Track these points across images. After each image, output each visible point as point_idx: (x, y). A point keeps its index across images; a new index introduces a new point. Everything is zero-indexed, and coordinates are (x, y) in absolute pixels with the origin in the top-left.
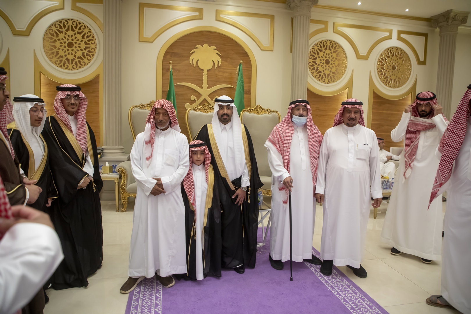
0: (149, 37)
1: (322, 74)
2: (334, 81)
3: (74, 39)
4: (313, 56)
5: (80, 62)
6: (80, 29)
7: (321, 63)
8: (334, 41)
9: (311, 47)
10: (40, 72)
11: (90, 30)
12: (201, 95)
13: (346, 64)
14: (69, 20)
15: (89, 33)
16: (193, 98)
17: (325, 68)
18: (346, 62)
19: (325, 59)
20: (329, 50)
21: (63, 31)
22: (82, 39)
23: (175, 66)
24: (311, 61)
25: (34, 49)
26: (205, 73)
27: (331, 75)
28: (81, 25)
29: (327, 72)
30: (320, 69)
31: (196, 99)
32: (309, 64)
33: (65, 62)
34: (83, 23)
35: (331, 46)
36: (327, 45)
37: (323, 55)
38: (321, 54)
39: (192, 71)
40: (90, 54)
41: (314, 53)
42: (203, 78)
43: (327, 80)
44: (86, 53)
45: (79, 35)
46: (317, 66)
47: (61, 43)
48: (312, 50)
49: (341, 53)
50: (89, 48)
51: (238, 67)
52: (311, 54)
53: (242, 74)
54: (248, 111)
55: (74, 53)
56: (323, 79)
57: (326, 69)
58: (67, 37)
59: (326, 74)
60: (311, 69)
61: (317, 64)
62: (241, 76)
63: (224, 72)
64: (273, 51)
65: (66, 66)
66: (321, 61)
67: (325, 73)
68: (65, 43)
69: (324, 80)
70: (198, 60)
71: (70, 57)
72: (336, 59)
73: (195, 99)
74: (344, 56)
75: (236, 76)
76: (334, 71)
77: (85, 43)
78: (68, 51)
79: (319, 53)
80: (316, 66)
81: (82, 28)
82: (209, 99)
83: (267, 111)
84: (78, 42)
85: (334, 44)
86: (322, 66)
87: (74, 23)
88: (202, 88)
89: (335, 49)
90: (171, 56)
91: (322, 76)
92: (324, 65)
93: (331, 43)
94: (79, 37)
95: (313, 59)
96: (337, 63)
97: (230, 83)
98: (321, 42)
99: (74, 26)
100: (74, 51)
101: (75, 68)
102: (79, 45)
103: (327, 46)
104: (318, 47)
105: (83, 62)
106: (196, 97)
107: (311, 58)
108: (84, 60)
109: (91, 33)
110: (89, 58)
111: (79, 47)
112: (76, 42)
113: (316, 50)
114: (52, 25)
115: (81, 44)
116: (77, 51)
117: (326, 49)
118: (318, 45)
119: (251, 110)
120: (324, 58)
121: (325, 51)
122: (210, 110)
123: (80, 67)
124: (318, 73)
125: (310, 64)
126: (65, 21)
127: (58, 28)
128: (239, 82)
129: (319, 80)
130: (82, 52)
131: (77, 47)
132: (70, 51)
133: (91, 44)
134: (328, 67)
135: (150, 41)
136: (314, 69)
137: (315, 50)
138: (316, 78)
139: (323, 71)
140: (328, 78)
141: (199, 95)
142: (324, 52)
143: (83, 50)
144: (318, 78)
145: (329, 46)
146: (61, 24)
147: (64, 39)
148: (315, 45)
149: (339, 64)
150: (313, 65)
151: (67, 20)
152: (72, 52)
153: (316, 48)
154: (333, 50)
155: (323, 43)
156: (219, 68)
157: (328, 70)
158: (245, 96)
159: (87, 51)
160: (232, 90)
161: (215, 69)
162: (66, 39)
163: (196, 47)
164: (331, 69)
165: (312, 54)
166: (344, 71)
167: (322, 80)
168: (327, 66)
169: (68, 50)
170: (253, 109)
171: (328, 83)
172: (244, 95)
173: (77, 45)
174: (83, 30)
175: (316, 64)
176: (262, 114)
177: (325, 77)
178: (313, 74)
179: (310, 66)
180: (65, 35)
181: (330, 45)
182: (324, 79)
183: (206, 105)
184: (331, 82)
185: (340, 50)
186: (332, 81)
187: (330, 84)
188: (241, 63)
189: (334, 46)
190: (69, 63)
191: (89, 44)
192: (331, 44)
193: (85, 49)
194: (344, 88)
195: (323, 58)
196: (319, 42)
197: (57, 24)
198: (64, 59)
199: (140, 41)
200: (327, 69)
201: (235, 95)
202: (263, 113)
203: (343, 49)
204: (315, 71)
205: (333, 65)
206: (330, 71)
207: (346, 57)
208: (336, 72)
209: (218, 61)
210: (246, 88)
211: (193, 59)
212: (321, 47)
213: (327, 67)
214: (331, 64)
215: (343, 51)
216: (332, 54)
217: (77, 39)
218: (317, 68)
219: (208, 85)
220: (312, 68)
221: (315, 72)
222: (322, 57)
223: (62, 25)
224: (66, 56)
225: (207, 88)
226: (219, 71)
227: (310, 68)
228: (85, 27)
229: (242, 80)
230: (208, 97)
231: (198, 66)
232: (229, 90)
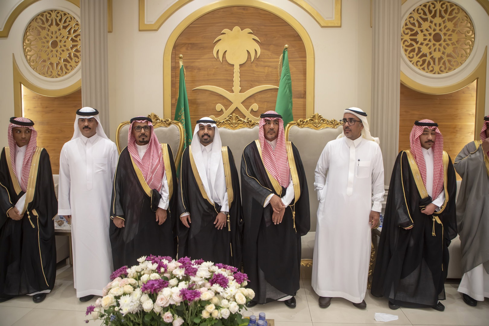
0: (153, 23)
1: (428, 58)
2: (450, 69)
3: (58, 37)
4: (412, 30)
5: (65, 65)
6: (65, 22)
7: (425, 40)
8: (449, 2)
9: (407, 16)
10: (21, 83)
11: (77, 22)
12: (231, 103)
13: (473, 38)
14: (52, 11)
15: (76, 26)
16: (219, 107)
17: (433, 48)
18: (473, 36)
19: (433, 33)
20: (440, 18)
21: (45, 27)
22: (68, 36)
23: (193, 62)
24: (407, 37)
25: (13, 54)
26: (237, 69)
27: (445, 58)
28: (66, 16)
29: (437, 55)
30: (425, 50)
31: (224, 109)
32: (404, 43)
33: (48, 67)
34: (69, 14)
35: (443, 10)
36: (435, 9)
37: (430, 27)
38: (425, 25)
39: (217, 68)
40: (78, 54)
41: (414, 24)
42: (233, 77)
43: (437, 68)
44: (74, 54)
45: (64, 29)
46: (418, 45)
47: (44, 43)
48: (410, 19)
49: (463, 20)
50: (76, 46)
51: (282, 55)
52: (407, 27)
53: (287, 66)
54: (298, 125)
55: (58, 54)
56: (430, 66)
57: (435, 50)
58: (50, 33)
59: (435, 58)
60: (408, 52)
61: (419, 43)
62: (287, 69)
63: (266, 66)
64: (340, 27)
65: (49, 73)
66: (425, 37)
67: (432, 57)
68: (48, 42)
69: (431, 69)
70: (226, 51)
71: (55, 60)
72: (453, 31)
73: (222, 109)
74: (469, 25)
75: (279, 69)
76: (449, 53)
77: (72, 40)
78: (52, 53)
79: (422, 24)
80: (416, 46)
81: (67, 21)
82: (242, 108)
83: (332, 122)
84: (63, 40)
85: (449, 7)
86: (427, 45)
87: (58, 15)
88: (232, 91)
89: (451, 14)
90: (187, 49)
91: (429, 62)
92: (431, 44)
93: (444, 6)
94: (65, 32)
95: (411, 35)
96: (455, 37)
98: (425, 6)
99: (58, 19)
100: (58, 52)
101: (60, 74)
102: (65, 44)
103: (436, 11)
104: (420, 14)
105: (71, 66)
106: (224, 105)
107: (408, 34)
108: (70, 63)
109: (78, 26)
110: (77, 60)
111: (65, 46)
112: (61, 39)
113: (416, 20)
114: (33, 20)
115: (66, 42)
116: (62, 52)
117: (434, 16)
118: (420, 11)
119: (304, 122)
120: (431, 31)
121: (432, 19)
122: (240, 125)
123: (66, 73)
124: (420, 57)
125: (406, 43)
126: (47, 14)
127: (40, 24)
128: (284, 78)
129: (424, 69)
130: (68, 52)
131: (62, 46)
132: (54, 52)
133: (78, 41)
134: (440, 47)
135: (154, 29)
136: (413, 50)
137: (414, 20)
138: (417, 65)
139: (430, 53)
140: (439, 64)
141: (227, 103)
142: (431, 22)
143: (69, 50)
144: (421, 66)
145: (440, 11)
146: (43, 17)
147: (47, 36)
148: (414, 10)
149: (458, 39)
150: (411, 45)
151: (50, 12)
152: (56, 53)
153: (416, 16)
154: (447, 16)
155: (429, 7)
156: (257, 60)
157: (439, 50)
159: (75, 51)
161: (252, 63)
162: (49, 36)
163: (222, 32)
164: (445, 48)
165: (410, 26)
166: (468, 51)
167: (428, 69)
168: (437, 44)
169: (52, 51)
170: (307, 121)
171: (439, 73)
172: (297, 99)
173: (62, 44)
174: (69, 23)
175: (417, 43)
176: (322, 128)
177: (434, 64)
178: (411, 60)
179: (406, 46)
180: (48, 32)
181: (441, 9)
182: (432, 67)
183: (234, 118)
184: (445, 71)
185: (460, 15)
186: (447, 69)
187: (443, 75)
188: (286, 49)
189: (449, 10)
190: (53, 69)
191: (76, 41)
192: (443, 8)
193: (72, 48)
194: (469, 81)
195: (429, 32)
196: (420, 6)
197: (38, 18)
198: (48, 63)
199: (140, 31)
200: (437, 50)
202: (324, 127)
203: (467, 14)
204: (415, 54)
205: (449, 42)
206: (443, 53)
207: (473, 26)
208: (453, 54)
209: (255, 50)
210: (300, 89)
211: (218, 51)
212: (425, 14)
213: (437, 46)
214: (445, 41)
215: (466, 18)
216: (445, 24)
217: (62, 36)
218: (419, 49)
219: (240, 88)
220: (410, 49)
221: (415, 56)
222: (427, 30)
223: (44, 19)
224: (49, 59)
225: (240, 92)
226: (257, 66)
227: (406, 50)
228: (71, 18)
229: (288, 75)
230: (241, 104)
231: (226, 61)
232: (272, 93)
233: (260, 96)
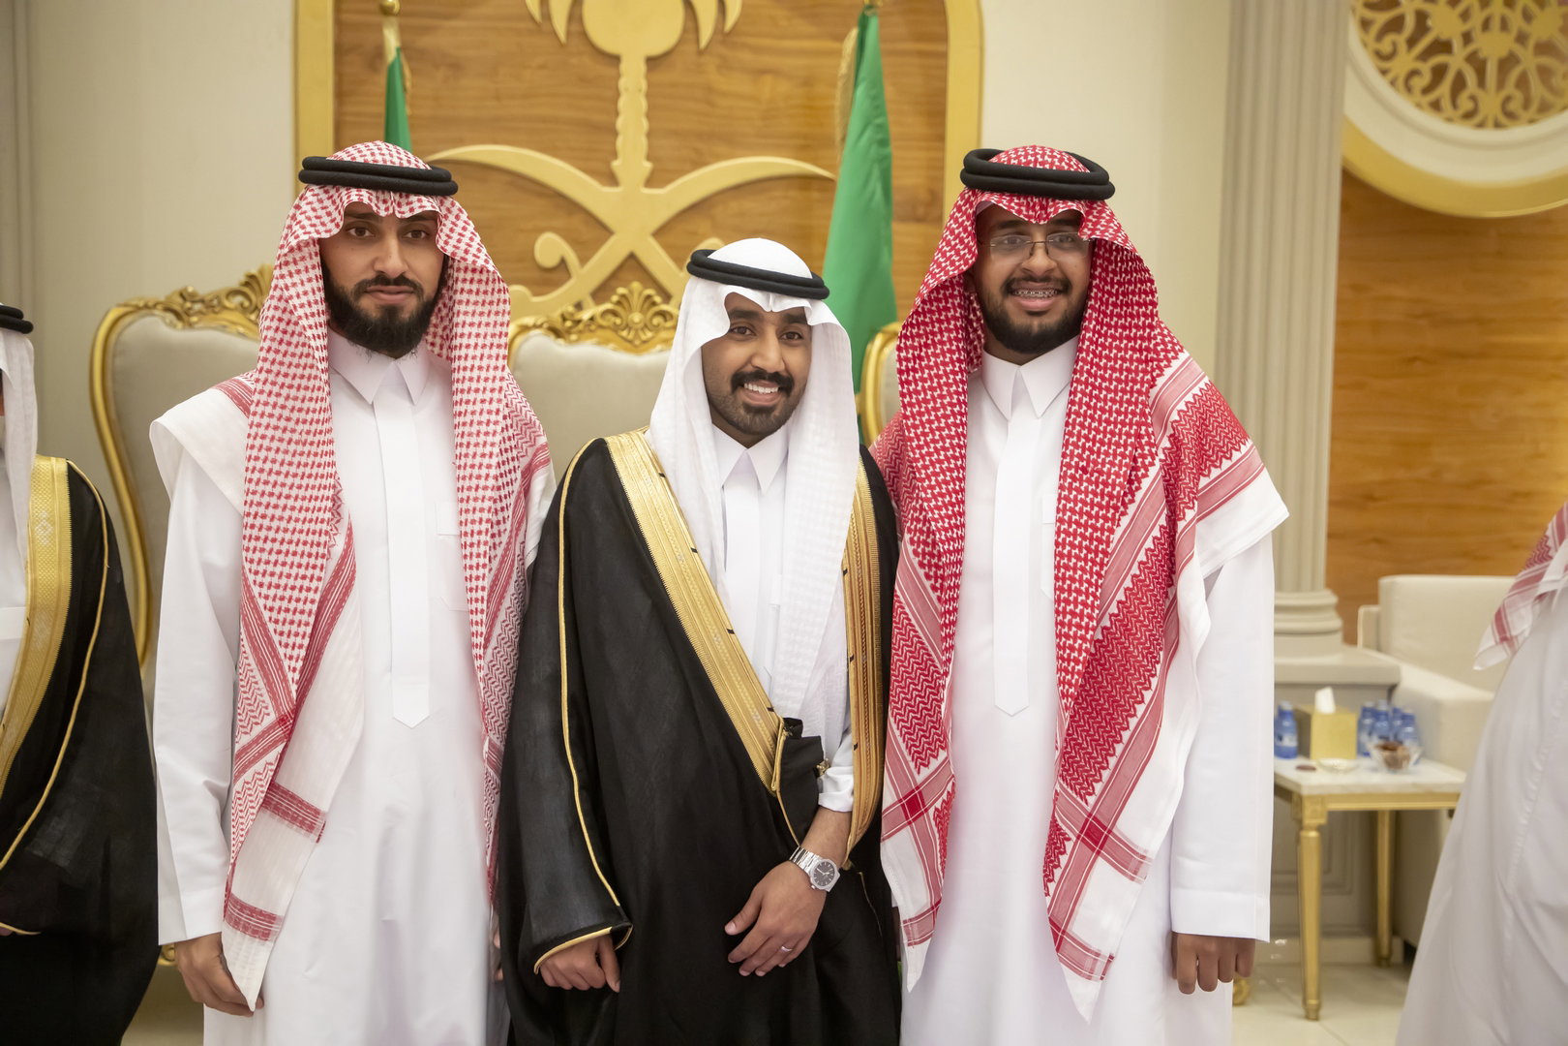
1: (1457, 62)
12: (607, 231)
16: (550, 247)
17: (1478, 18)
26: (632, 79)
31: (572, 258)
39: (544, 67)
42: (617, 114)
51: (854, 33)
53: (876, 84)
57: (1487, 26)
59: (1484, 60)
62: (874, 98)
63: (763, 72)
67: (1475, 52)
73: (563, 259)
75: (838, 93)
80: (1408, 7)
88: (612, 179)
91: (1459, 74)
97: (805, 147)
106: (574, 242)
122: (664, 335)
124: (1424, 55)
128: (862, 133)
129: (1437, 107)
134: (1505, 10)
138: (1408, 89)
139: (1466, 38)
141: (590, 231)
144: (1426, 90)
156: (724, 43)
157: (1504, 27)
158: (905, 234)
160: (815, 195)
161: (701, 53)
164: (1527, 17)
172: (897, 227)
178: (1387, 65)
179: (1368, 5)
188: (870, 8)
200: (1495, 23)
201: (827, 227)
204: (1400, 39)
206: (1522, 39)
210: (908, 178)
213: (1497, 8)
219: (648, 165)
221: (1402, 48)
225: (650, 182)
226: (725, 66)
229: (879, 121)
230: (652, 241)
231: (584, 35)
232: (793, 193)
233: (734, 206)
